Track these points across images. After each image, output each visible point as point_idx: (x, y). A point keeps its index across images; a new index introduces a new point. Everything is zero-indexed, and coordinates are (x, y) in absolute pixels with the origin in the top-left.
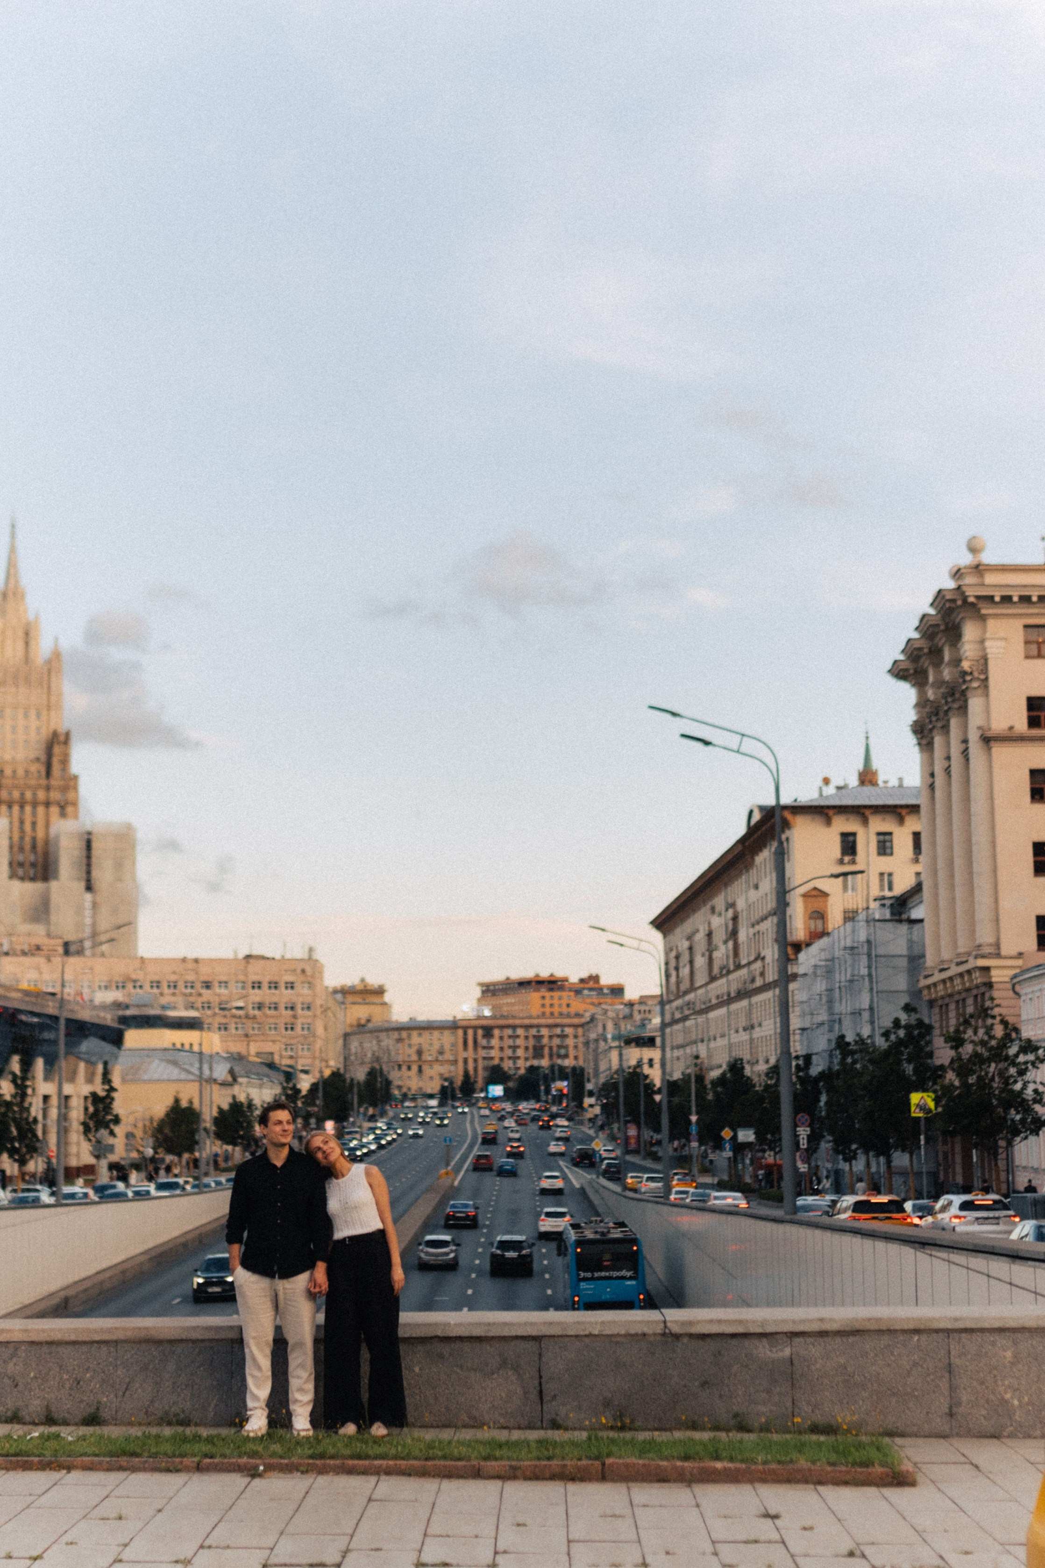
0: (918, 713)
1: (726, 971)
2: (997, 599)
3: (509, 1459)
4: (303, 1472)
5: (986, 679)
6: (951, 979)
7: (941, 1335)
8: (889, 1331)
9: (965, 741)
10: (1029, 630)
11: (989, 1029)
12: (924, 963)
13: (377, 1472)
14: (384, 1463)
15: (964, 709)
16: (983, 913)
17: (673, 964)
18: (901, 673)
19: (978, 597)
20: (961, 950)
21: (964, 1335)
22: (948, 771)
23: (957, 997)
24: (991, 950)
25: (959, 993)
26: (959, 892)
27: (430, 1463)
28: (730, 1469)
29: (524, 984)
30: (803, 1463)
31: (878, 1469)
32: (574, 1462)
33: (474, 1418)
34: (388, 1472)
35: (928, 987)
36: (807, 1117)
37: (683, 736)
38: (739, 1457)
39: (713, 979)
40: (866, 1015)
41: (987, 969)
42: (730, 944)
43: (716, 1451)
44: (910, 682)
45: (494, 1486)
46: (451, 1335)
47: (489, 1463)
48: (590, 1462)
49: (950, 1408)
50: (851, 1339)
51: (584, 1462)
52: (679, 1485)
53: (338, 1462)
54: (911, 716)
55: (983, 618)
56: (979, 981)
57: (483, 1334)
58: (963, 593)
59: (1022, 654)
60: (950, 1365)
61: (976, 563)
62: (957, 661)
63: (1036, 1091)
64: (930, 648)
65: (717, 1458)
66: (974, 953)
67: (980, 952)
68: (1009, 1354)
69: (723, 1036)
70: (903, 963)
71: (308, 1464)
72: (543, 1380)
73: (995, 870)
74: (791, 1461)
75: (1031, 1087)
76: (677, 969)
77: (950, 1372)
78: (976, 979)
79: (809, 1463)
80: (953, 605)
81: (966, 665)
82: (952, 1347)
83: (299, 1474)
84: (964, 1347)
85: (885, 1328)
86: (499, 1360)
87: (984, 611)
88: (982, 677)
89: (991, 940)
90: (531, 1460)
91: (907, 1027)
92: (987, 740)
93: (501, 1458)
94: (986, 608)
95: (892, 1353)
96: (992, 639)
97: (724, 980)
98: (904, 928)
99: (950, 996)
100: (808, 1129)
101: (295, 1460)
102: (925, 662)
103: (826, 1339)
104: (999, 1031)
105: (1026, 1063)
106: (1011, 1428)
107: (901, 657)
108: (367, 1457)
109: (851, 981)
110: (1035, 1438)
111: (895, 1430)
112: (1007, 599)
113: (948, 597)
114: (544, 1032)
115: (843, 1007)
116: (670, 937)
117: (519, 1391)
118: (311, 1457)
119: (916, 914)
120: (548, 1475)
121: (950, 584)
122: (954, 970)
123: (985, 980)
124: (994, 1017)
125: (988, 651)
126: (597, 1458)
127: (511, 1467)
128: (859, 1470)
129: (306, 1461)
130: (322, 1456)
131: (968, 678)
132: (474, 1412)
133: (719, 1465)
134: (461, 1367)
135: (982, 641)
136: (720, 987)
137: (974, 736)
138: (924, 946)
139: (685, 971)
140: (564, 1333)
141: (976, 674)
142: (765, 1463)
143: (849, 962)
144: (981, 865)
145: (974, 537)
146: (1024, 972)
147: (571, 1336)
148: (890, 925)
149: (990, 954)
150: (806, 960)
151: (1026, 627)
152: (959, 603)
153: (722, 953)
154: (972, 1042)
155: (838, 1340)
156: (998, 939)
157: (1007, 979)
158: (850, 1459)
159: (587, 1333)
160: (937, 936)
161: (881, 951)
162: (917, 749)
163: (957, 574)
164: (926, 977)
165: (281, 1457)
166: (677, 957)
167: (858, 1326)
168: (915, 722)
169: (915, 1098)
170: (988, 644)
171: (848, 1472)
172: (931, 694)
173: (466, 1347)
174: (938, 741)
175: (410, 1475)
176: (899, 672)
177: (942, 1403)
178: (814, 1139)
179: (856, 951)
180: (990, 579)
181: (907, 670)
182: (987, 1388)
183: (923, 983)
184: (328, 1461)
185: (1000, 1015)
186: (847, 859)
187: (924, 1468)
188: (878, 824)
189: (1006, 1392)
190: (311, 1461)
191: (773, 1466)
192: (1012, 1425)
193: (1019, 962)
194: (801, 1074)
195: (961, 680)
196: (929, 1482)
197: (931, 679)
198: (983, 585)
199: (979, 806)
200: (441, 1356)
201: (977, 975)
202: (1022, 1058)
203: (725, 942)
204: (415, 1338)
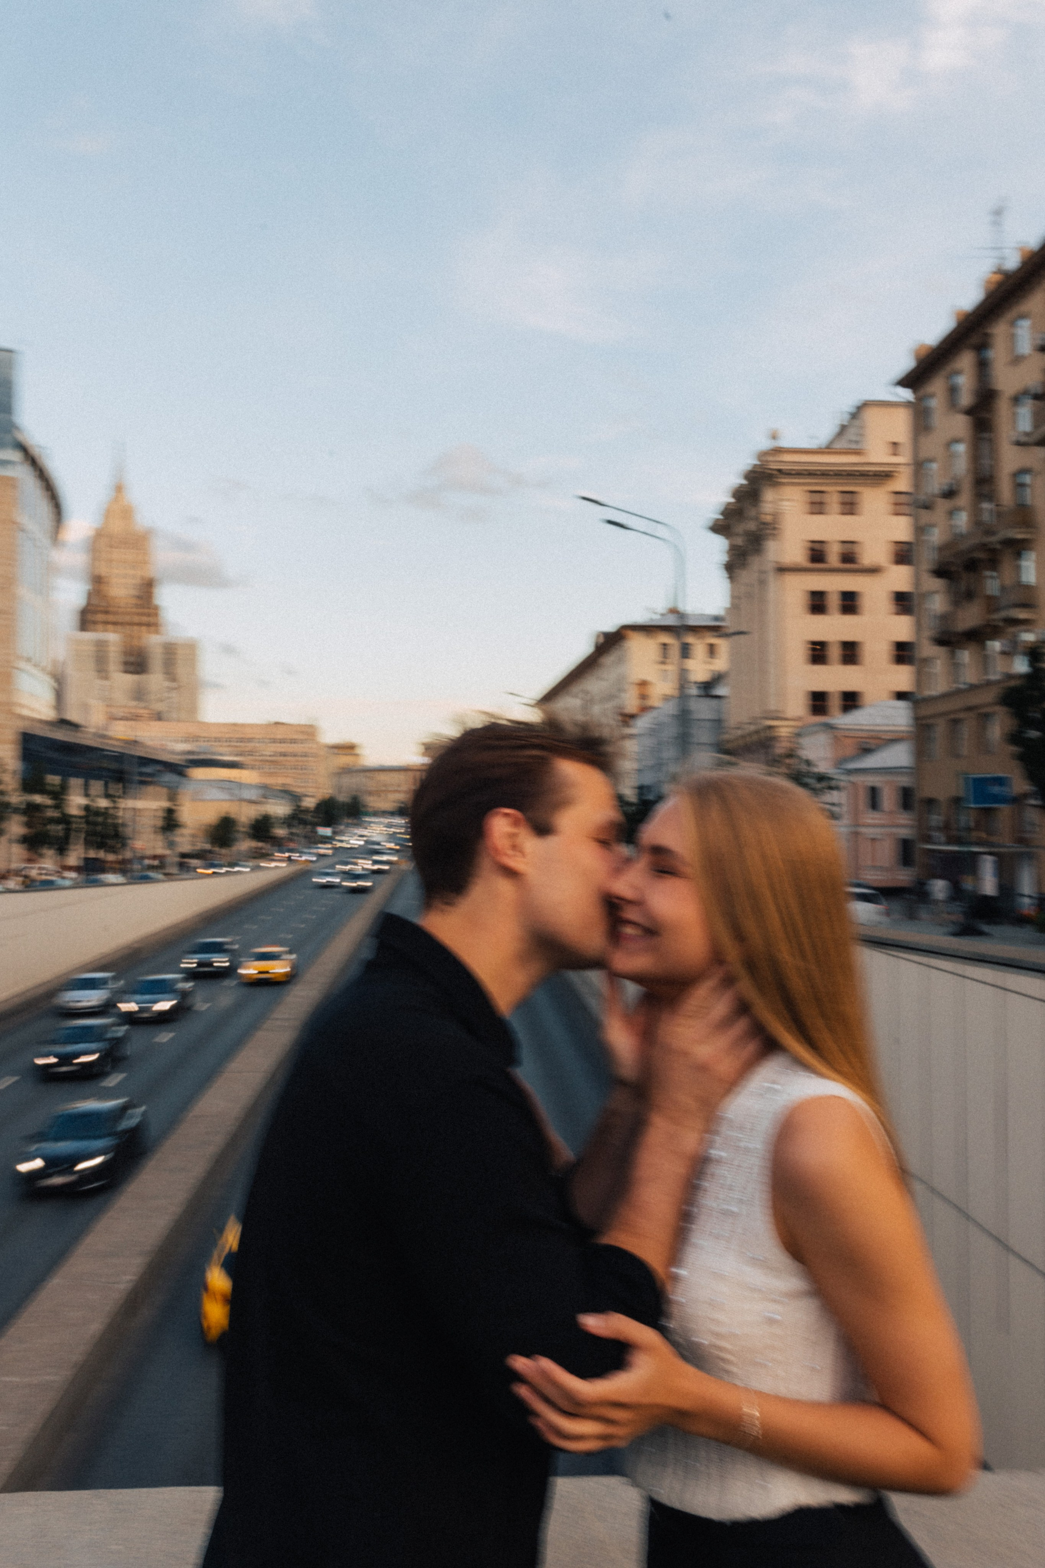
0: (729, 555)
2: (788, 472)
5: (779, 528)
6: (747, 735)
9: (763, 572)
10: (810, 494)
12: (726, 725)
15: (761, 550)
16: (773, 688)
19: (775, 471)
20: (753, 715)
24: (777, 715)
35: (732, 741)
37: (607, 522)
41: (773, 728)
44: (724, 535)
54: (724, 558)
55: (777, 486)
56: (767, 735)
58: (766, 467)
59: (806, 511)
61: (774, 447)
62: (758, 517)
64: (740, 510)
66: (764, 717)
67: (768, 716)
70: (711, 724)
78: (764, 734)
80: (759, 477)
81: (764, 519)
87: (779, 481)
88: (776, 526)
89: (777, 708)
92: (780, 571)
94: (781, 478)
96: (788, 500)
98: (710, 701)
102: (735, 521)
107: (719, 517)
112: (795, 472)
113: (755, 472)
121: (757, 463)
122: (751, 729)
123: (772, 735)
125: (781, 508)
131: (766, 527)
135: (777, 502)
137: (770, 568)
138: (725, 713)
141: (771, 525)
146: (801, 729)
148: (703, 699)
151: (808, 492)
152: (763, 475)
156: (783, 707)
157: (789, 734)
160: (739, 706)
161: (693, 717)
162: (727, 580)
163: (763, 455)
164: (727, 734)
168: (727, 562)
170: (781, 504)
172: (739, 541)
174: (743, 574)
176: (716, 528)
180: (787, 458)
181: (722, 526)
183: (727, 737)
186: (663, 661)
188: (681, 638)
193: (798, 723)
195: (760, 530)
197: (740, 531)
198: (781, 462)
199: (771, 616)
201: (765, 731)
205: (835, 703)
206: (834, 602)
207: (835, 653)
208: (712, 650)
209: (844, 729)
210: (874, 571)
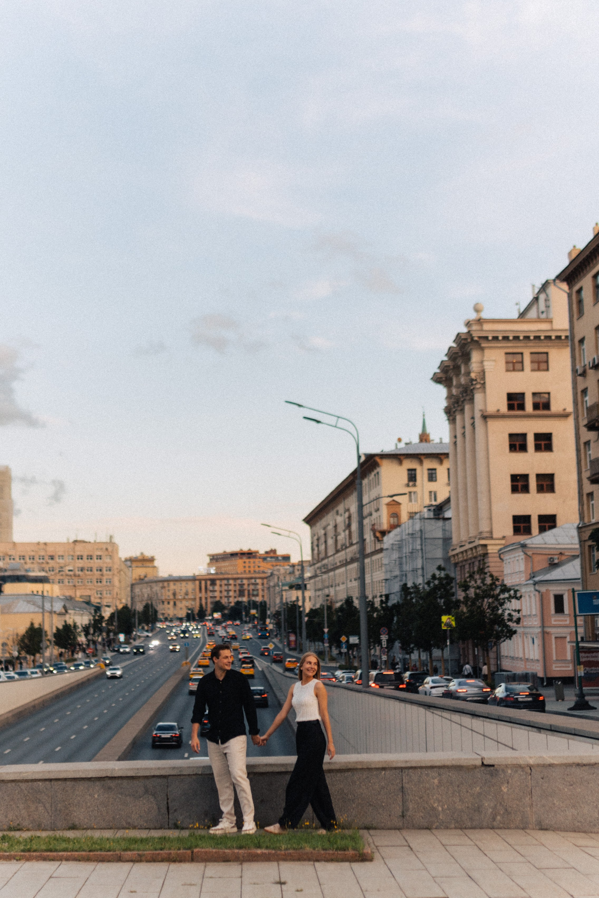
0: (448, 402)
1: (345, 547)
2: (490, 338)
3: (138, 850)
4: (17, 860)
5: (484, 383)
6: (466, 551)
7: (398, 771)
8: (369, 769)
9: (473, 418)
10: (508, 355)
11: (483, 580)
12: (451, 542)
13: (60, 859)
14: (65, 854)
15: (472, 400)
16: (483, 513)
17: (315, 543)
18: (438, 380)
19: (480, 337)
20: (471, 535)
21: (411, 770)
22: (464, 434)
23: (469, 562)
24: (488, 535)
25: (471, 559)
26: (470, 503)
27: (91, 853)
28: (265, 854)
29: (234, 555)
30: (308, 849)
31: (351, 852)
32: (176, 851)
33: (129, 823)
34: (67, 859)
35: (454, 556)
36: (386, 629)
37: (305, 418)
38: (272, 846)
39: (337, 551)
40: (420, 572)
41: (485, 546)
42: (347, 532)
43: (259, 843)
44: (443, 385)
45: (126, 867)
46: (116, 775)
47: (126, 853)
48: (184, 851)
49: (403, 812)
50: (346, 774)
51: (181, 851)
52: (235, 863)
53: (38, 854)
54: (444, 404)
55: (482, 349)
56: (481, 552)
57: (134, 775)
58: (471, 335)
59: (504, 369)
60: (402, 787)
61: (478, 318)
62: (468, 373)
63: (510, 615)
64: (454, 366)
65: (259, 847)
66: (479, 537)
67: (481, 536)
68: (436, 781)
69: (343, 583)
70: (440, 542)
71: (21, 856)
72: (169, 801)
73: (489, 491)
74: (301, 848)
75: (507, 612)
76: (318, 546)
77: (402, 791)
78: (479, 551)
79: (311, 850)
80: (465, 342)
81: (473, 375)
82: (404, 777)
83: (15, 861)
84: (410, 777)
85: (365, 767)
86: (143, 789)
87: (483, 345)
88: (482, 382)
89: (487, 529)
90: (151, 850)
91: (440, 579)
92: (485, 417)
93: (133, 850)
94: (484, 343)
95: (370, 782)
96: (488, 361)
97: (343, 552)
98: (440, 523)
99: (466, 560)
100: (387, 636)
101: (12, 853)
102: (451, 374)
103: (332, 774)
104: (488, 581)
105: (504, 599)
106: (438, 824)
107: (438, 371)
108: (56, 851)
109: (412, 553)
110: (451, 829)
111: (371, 825)
112: (495, 338)
113: (463, 337)
114: (245, 582)
115: (407, 568)
116: (314, 528)
117: (155, 807)
118: (23, 851)
119: (448, 514)
120: (160, 859)
121: (465, 330)
122: (468, 546)
123: (485, 552)
124: (486, 573)
125: (485, 367)
126: (189, 848)
127: (139, 855)
128: (339, 852)
129: (19, 854)
130: (29, 850)
131: (474, 383)
132: (129, 820)
133: (259, 851)
134: (122, 794)
135: (482, 362)
136: (341, 556)
137: (478, 415)
138: (451, 532)
139: (322, 547)
140: (182, 773)
141: (478, 380)
142: (286, 849)
143: (411, 542)
144: (482, 487)
145: (477, 304)
146: (506, 547)
147: (186, 775)
148: (433, 521)
149: (487, 537)
150: (388, 540)
151: (507, 354)
152: (469, 340)
153: (342, 537)
154: (474, 587)
155: (339, 775)
156: (491, 529)
157: (496, 551)
158: (335, 846)
159: (194, 773)
160: (459, 527)
161: (427, 536)
162: (447, 422)
163: (468, 324)
164: (453, 550)
165: (5, 851)
166: (318, 540)
167: (350, 767)
168: (446, 407)
169: (445, 619)
170: (485, 363)
171: (333, 854)
172: (454, 391)
173: (125, 782)
174: (458, 418)
175: (80, 861)
176: (437, 379)
177: (398, 810)
178: (391, 642)
179: (414, 536)
180: (487, 327)
181: (441, 378)
182: (424, 800)
183: (451, 553)
184: (32, 853)
185: (489, 572)
186: (411, 484)
187: (381, 849)
188: (428, 464)
189: (434, 803)
190: (22, 853)
191: (291, 851)
192: (437, 821)
193: (503, 542)
194: (384, 605)
195: (470, 384)
196: (380, 858)
197: (454, 383)
198: (482, 330)
199: (481, 454)
200: (110, 788)
201: (480, 549)
202: (502, 596)
203: (344, 531)
204: (95, 778)
205: (535, 524)
206: (531, 442)
207: (533, 483)
209: (535, 548)
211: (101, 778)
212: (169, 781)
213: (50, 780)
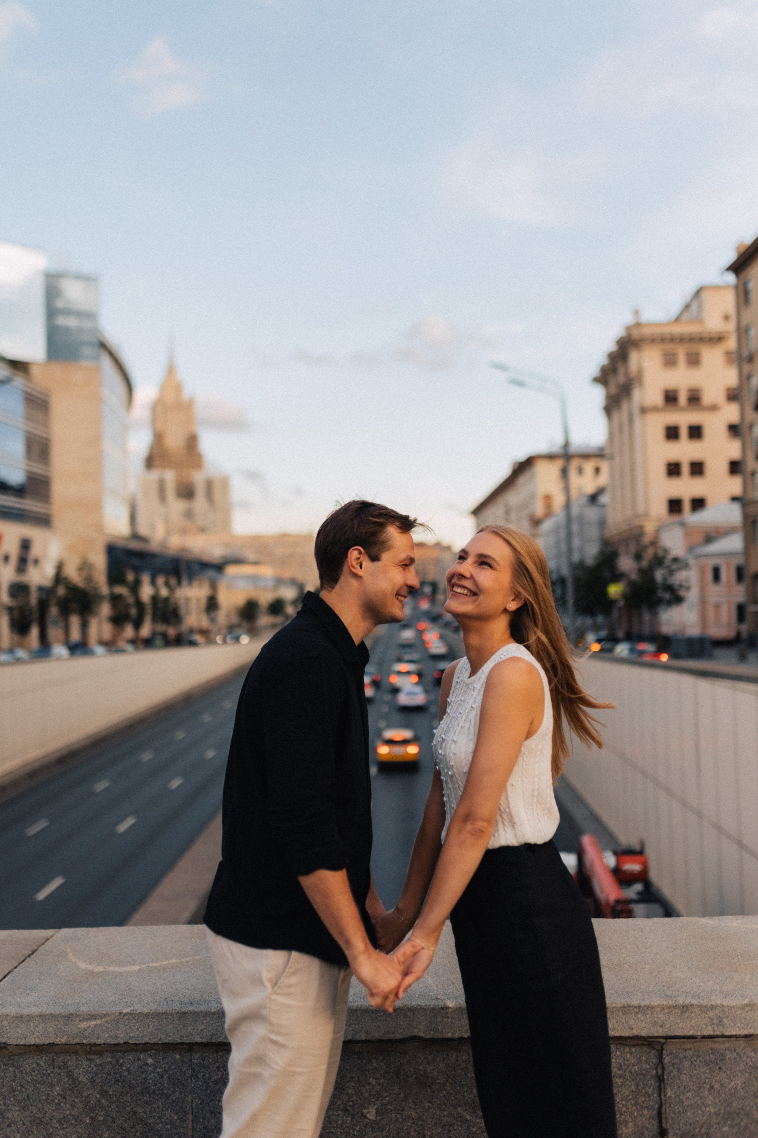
0: (606, 401)
2: (649, 340)
9: (631, 413)
12: (607, 525)
15: (629, 396)
19: (638, 339)
20: (627, 518)
22: (621, 430)
24: (644, 517)
35: (611, 537)
37: (508, 381)
41: (642, 526)
55: (640, 350)
56: (637, 532)
58: (631, 337)
59: (661, 366)
61: (637, 322)
62: (627, 373)
64: (613, 369)
66: (635, 519)
67: (638, 518)
70: (597, 525)
73: (646, 477)
75: (677, 582)
80: (626, 344)
81: (631, 374)
87: (641, 346)
88: (640, 378)
89: (644, 511)
92: (644, 410)
94: (643, 344)
96: (645, 360)
98: (596, 508)
99: (622, 541)
102: (610, 375)
104: (660, 553)
105: (675, 570)
107: (599, 373)
112: (653, 340)
113: (623, 341)
119: (603, 501)
121: (625, 334)
122: (625, 528)
123: (641, 530)
125: (643, 366)
131: (632, 380)
135: (640, 361)
137: (636, 410)
138: (607, 517)
141: (636, 378)
146: (662, 526)
148: (589, 508)
150: (545, 527)
151: (663, 354)
152: (629, 342)
156: (648, 511)
157: (653, 530)
160: (614, 512)
161: (586, 520)
162: (605, 419)
163: (628, 329)
164: (609, 532)
169: (612, 588)
170: (643, 362)
172: (613, 390)
174: (616, 415)
176: (597, 380)
180: (645, 330)
181: (601, 378)
183: (609, 535)
188: (576, 462)
193: (659, 522)
195: (628, 382)
197: (613, 382)
198: (641, 333)
201: (636, 529)
204: (366, 1041)
205: (687, 506)
206: (684, 432)
207: (685, 469)
208: (597, 470)
209: (692, 525)
210: (714, 408)
211: (389, 1041)
212: (667, 1059)
213: (190, 1047)
